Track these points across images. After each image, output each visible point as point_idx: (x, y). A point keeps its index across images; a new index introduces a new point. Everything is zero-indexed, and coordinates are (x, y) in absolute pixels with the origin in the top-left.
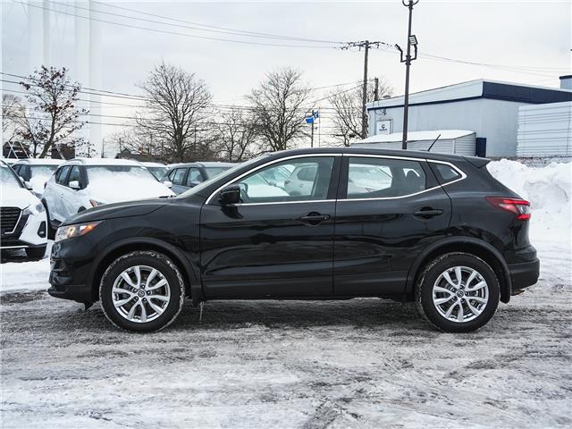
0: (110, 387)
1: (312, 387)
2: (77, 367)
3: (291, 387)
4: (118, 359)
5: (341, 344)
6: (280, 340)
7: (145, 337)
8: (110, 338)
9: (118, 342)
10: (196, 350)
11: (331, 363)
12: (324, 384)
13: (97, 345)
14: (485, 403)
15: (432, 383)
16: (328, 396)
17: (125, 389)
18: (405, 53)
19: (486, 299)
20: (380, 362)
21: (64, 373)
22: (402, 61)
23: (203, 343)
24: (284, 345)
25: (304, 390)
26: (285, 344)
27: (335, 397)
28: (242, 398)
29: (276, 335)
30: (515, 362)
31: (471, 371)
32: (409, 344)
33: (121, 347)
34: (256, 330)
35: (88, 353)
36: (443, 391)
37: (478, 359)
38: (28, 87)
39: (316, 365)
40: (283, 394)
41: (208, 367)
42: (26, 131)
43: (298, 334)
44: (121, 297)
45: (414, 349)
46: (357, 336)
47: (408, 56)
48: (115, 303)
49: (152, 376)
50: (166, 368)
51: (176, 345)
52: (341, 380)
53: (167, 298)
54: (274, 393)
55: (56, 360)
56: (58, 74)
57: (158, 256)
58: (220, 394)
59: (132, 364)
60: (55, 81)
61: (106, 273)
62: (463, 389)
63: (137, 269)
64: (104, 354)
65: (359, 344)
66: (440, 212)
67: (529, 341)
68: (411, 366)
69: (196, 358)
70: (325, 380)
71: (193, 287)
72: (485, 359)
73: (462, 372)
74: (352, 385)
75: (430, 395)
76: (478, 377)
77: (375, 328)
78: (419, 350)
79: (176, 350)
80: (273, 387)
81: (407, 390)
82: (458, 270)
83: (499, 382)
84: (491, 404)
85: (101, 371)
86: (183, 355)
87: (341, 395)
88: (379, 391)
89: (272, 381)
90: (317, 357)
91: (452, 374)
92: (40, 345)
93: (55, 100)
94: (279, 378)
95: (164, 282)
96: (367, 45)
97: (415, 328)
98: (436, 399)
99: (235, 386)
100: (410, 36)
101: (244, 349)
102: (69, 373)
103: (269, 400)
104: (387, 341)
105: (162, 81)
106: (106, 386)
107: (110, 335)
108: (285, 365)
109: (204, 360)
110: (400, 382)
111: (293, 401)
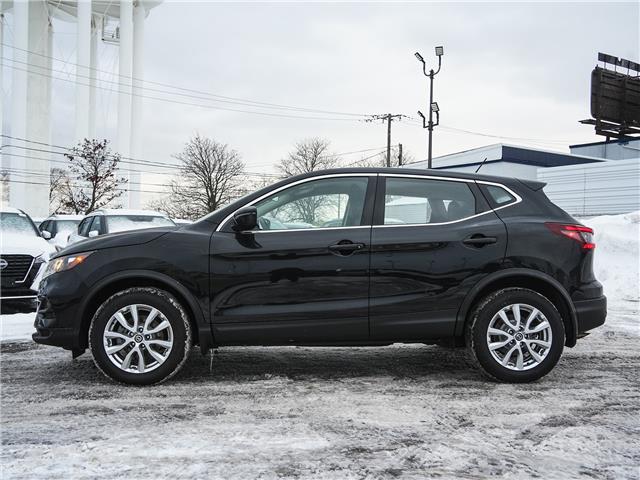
0: (77, 455)
1: (347, 454)
2: (45, 427)
3: (318, 454)
4: (100, 417)
5: (380, 398)
6: (306, 393)
7: (142, 391)
8: (100, 392)
9: (107, 397)
10: (201, 406)
11: (370, 422)
12: (363, 450)
13: (80, 401)
14: (581, 473)
15: (503, 447)
16: (368, 468)
17: (95, 459)
18: (427, 120)
19: (550, 343)
20: (431, 420)
21: (24, 436)
22: (424, 127)
23: (211, 398)
24: (310, 399)
25: (335, 459)
26: (312, 399)
27: (379, 468)
28: (252, 471)
29: (301, 388)
30: (597, 416)
31: (547, 430)
32: (462, 397)
33: (108, 403)
34: (276, 382)
35: (66, 410)
36: (521, 457)
37: (551, 414)
38: (72, 158)
39: (350, 424)
40: (307, 464)
41: (211, 427)
42: (68, 200)
43: (328, 387)
44: (115, 342)
45: (470, 404)
46: (398, 388)
47: (431, 122)
48: (107, 349)
49: (137, 439)
50: (156, 429)
51: (177, 400)
52: (384, 444)
53: (169, 344)
54: (296, 463)
55: (23, 418)
56: (100, 146)
57: (159, 294)
58: (222, 465)
59: (115, 423)
60: (97, 152)
61: (97, 314)
62: (547, 454)
63: (134, 309)
64: (84, 411)
65: (401, 399)
66: (493, 239)
67: (604, 392)
68: (471, 424)
69: (199, 416)
70: (364, 444)
71: (201, 330)
72: (559, 413)
73: (537, 431)
74: (400, 450)
75: (505, 463)
76: (559, 437)
77: (418, 379)
78: (476, 403)
79: (175, 407)
80: (295, 454)
81: (472, 456)
82: (516, 308)
83: (588, 442)
84: (590, 475)
85: (73, 434)
86: (183, 412)
87: (386, 466)
88: (437, 459)
89: (294, 446)
90: (351, 414)
91: (526, 434)
92: (11, 400)
93: (96, 169)
94: (304, 441)
95: (165, 324)
96: (390, 118)
97: (465, 379)
98: (514, 468)
99: (243, 454)
100: (431, 103)
101: (260, 405)
102: (30, 436)
103: (288, 474)
104: (435, 393)
105: (197, 152)
106: (70, 454)
107: (99, 389)
108: (311, 425)
109: (209, 419)
110: (461, 446)
111: (322, 474)
